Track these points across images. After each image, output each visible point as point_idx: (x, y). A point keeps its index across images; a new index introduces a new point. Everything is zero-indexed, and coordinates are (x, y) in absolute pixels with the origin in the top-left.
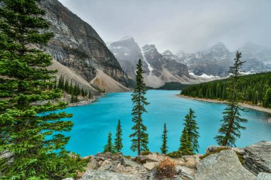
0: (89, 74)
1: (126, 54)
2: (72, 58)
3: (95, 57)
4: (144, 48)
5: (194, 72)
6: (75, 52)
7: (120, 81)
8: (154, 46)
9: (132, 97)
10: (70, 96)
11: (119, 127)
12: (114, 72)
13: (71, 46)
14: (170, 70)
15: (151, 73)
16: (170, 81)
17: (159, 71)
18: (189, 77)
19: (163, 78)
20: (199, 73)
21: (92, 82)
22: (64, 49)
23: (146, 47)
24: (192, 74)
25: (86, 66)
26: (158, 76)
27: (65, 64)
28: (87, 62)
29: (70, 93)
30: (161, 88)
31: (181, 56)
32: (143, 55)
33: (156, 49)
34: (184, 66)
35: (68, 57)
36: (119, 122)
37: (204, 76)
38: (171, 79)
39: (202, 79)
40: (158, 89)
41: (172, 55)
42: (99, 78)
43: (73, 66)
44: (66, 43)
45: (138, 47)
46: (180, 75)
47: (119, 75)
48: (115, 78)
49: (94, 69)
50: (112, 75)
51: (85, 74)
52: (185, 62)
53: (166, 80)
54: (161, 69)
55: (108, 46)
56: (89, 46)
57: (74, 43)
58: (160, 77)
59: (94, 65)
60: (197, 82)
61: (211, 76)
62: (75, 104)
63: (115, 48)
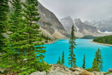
0: (52, 32)
1: (67, 23)
2: (46, 26)
3: (54, 25)
4: (75, 20)
5: (101, 31)
6: (47, 23)
7: (64, 34)
8: (79, 19)
9: (69, 42)
10: (45, 40)
11: (63, 54)
12: (62, 31)
13: (46, 21)
14: (87, 30)
15: (78, 31)
16: (87, 35)
17: (82, 30)
18: (98, 33)
19: (83, 33)
20: (104, 31)
21: (53, 35)
22: (44, 23)
23: (76, 20)
24: (99, 31)
25: (51, 29)
26: (81, 33)
27: (44, 28)
28: (51, 27)
29: (45, 39)
30: (83, 38)
31: (93, 23)
32: (74, 23)
33: (80, 20)
34: (95, 28)
35: (45, 26)
36: (63, 52)
37: (106, 32)
38: (88, 34)
39: (105, 34)
40: (81, 38)
41: (89, 23)
42: (56, 33)
43: (46, 29)
44: (44, 20)
45: (72, 20)
46: (93, 32)
47: (64, 32)
48: (62, 33)
49: (54, 30)
50: (61, 32)
51: (50, 32)
52: (95, 26)
53: (85, 34)
54: (83, 29)
55: (59, 20)
56: (52, 21)
57: (47, 20)
58: (82, 33)
59: (54, 28)
60: (102, 36)
61: (111, 32)
62: (47, 43)
63: (62, 21)
